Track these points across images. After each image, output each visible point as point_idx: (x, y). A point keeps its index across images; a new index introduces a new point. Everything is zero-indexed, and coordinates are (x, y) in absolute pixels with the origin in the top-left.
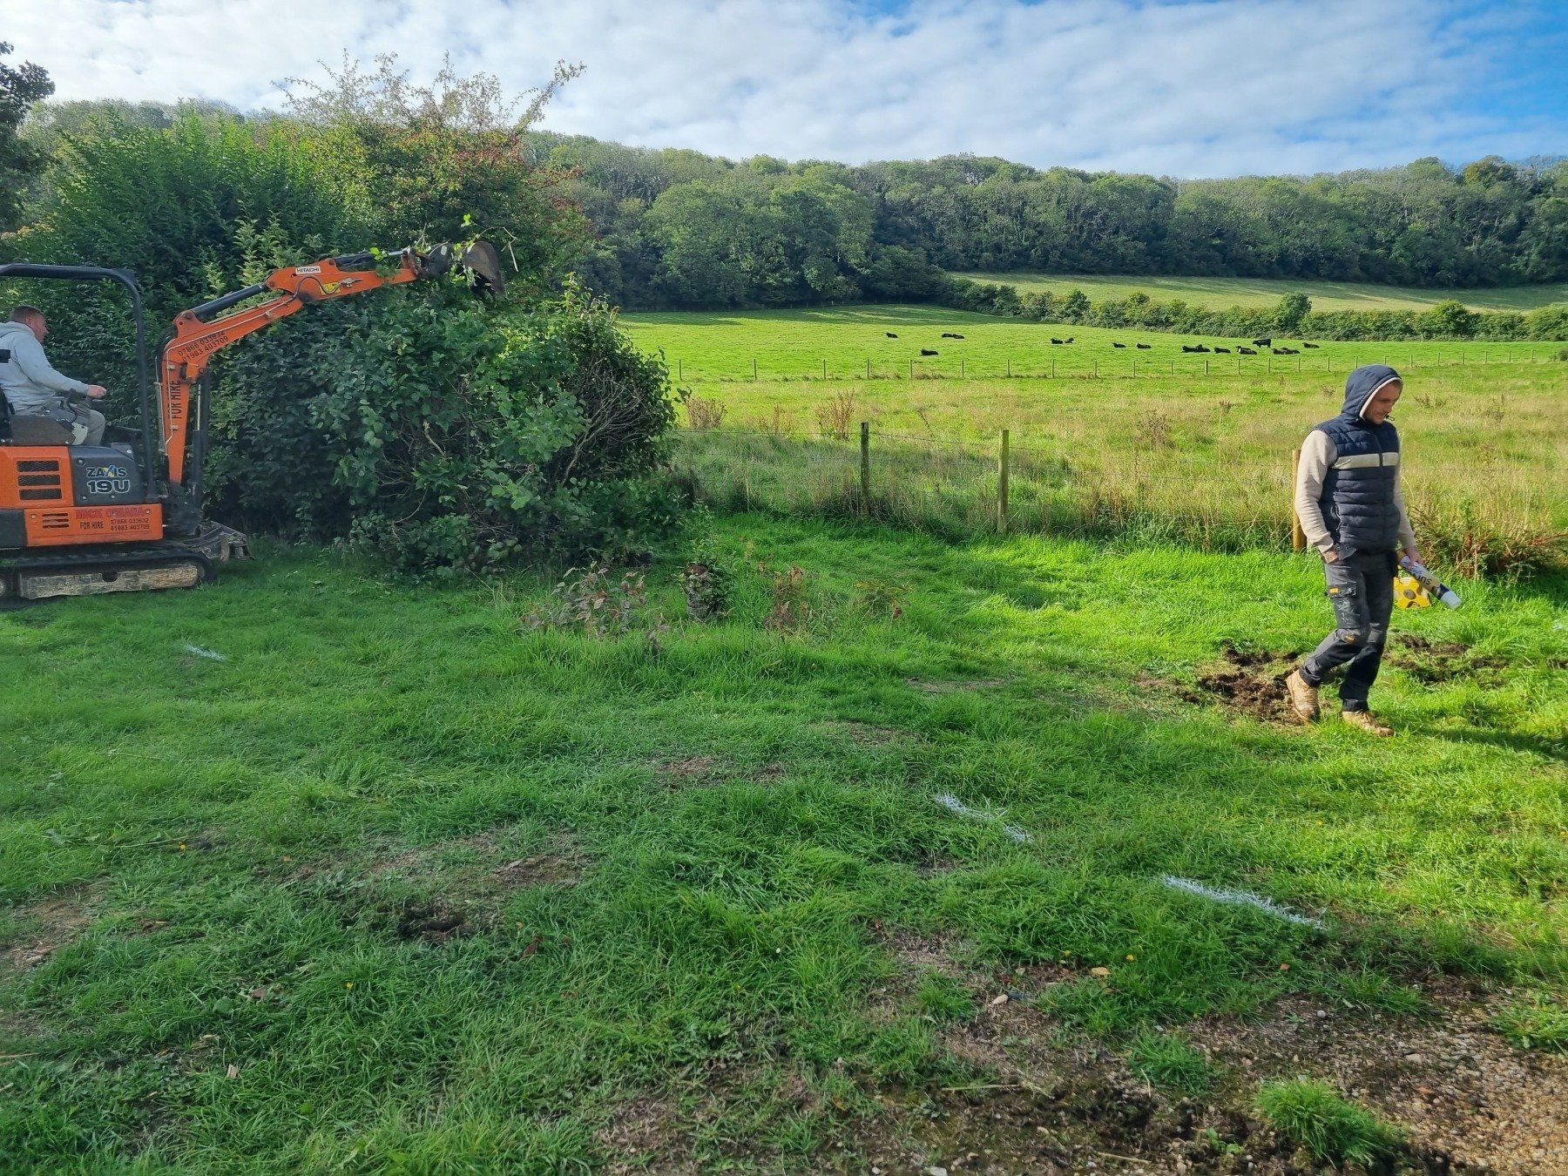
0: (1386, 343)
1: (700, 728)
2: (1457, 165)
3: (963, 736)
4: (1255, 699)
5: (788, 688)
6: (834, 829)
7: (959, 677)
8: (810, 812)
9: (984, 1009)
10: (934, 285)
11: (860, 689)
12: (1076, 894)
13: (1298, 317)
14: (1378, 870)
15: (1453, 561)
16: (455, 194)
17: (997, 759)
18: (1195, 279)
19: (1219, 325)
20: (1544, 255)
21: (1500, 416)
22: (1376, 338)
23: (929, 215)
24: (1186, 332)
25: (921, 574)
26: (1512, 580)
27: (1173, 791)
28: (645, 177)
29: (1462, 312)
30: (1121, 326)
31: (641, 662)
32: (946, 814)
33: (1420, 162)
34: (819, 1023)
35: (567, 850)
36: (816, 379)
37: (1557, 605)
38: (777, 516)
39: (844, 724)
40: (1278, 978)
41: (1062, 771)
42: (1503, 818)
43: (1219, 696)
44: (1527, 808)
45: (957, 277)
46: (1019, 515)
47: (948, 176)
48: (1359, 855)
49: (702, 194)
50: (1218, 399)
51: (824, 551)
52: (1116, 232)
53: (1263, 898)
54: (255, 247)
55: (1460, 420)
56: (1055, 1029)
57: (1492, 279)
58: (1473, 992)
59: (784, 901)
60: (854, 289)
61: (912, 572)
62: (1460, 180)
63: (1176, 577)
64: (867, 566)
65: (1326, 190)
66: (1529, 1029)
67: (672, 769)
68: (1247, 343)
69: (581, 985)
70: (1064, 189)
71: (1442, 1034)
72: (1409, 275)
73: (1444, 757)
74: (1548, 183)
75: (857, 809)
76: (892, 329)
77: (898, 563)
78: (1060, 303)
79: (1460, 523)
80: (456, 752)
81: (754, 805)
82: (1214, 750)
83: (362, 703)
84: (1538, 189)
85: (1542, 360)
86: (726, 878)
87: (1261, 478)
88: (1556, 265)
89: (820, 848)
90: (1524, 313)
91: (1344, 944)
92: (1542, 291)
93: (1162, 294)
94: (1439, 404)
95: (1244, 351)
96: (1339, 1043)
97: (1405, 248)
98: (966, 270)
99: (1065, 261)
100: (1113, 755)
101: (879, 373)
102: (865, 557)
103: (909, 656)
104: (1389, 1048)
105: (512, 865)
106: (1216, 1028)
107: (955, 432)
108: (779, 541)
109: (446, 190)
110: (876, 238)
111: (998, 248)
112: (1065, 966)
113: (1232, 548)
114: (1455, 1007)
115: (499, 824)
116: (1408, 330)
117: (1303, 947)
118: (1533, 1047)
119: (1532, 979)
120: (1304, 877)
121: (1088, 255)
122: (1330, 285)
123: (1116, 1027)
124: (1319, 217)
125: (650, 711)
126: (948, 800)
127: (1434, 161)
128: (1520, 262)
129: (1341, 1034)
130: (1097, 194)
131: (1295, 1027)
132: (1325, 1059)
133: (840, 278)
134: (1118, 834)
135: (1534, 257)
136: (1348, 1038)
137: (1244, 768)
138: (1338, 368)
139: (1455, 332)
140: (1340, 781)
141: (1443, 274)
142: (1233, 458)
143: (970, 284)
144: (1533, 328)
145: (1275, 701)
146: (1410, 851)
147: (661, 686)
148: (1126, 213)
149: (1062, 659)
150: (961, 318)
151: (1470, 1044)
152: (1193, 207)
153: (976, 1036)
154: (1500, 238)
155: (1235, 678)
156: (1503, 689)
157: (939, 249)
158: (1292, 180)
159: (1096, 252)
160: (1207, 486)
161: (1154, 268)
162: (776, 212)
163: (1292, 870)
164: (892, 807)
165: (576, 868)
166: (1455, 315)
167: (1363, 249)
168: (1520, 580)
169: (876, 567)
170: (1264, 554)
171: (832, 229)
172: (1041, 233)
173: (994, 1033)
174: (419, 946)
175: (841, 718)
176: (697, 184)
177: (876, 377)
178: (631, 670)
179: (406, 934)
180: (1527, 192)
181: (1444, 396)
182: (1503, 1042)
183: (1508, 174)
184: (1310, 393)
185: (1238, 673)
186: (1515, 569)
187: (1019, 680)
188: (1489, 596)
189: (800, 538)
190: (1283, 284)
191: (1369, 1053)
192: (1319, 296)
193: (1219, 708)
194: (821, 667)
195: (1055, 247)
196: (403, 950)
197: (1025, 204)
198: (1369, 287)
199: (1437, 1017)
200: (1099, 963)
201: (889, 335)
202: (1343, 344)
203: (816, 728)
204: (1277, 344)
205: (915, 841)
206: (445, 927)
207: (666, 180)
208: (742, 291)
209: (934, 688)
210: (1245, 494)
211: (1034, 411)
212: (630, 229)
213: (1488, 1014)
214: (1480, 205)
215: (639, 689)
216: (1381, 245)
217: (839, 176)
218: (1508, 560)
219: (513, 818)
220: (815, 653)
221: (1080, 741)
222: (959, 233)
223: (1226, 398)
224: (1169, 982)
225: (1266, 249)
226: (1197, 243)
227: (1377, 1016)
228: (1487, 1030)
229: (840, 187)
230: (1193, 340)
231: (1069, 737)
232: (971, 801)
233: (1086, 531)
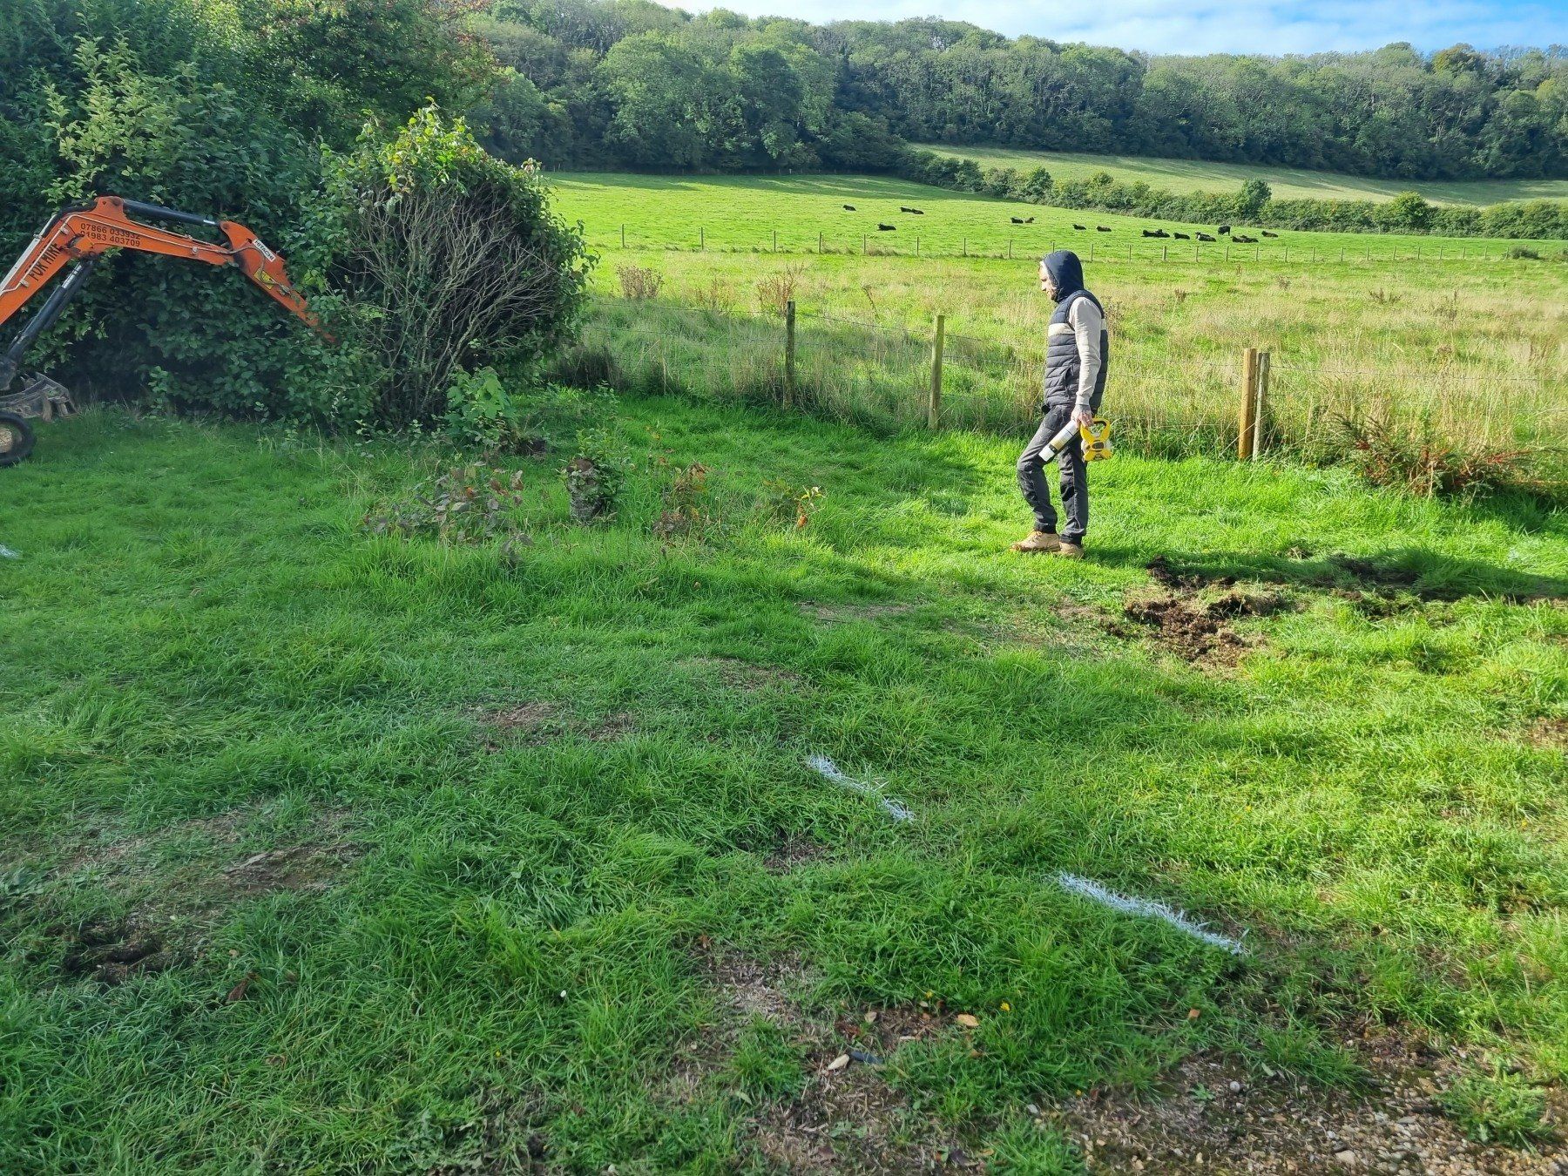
0: (1344, 235)
1: (545, 664)
2: (1426, 54)
3: (850, 679)
4: (1186, 633)
5: (662, 611)
6: (675, 806)
7: (859, 600)
8: (649, 785)
9: (816, 1079)
10: (896, 156)
11: (745, 616)
12: (952, 903)
13: (1258, 205)
14: (1311, 867)
15: (1406, 478)
16: (340, 21)
17: (886, 709)
18: (1160, 161)
19: (1180, 210)
20: (1505, 149)
21: (1453, 314)
22: (1334, 229)
23: (893, 81)
24: (1146, 215)
25: (841, 472)
26: (1468, 500)
27: (1084, 753)
28: (597, 26)
29: (1420, 205)
30: (1082, 207)
31: (495, 576)
32: (816, 783)
33: (1392, 47)
34: (596, 1106)
35: (333, 837)
36: (766, 252)
37: (1512, 529)
38: (695, 401)
39: (717, 661)
40: (1184, 1029)
41: (960, 725)
42: (1453, 796)
43: (1146, 629)
44: (1481, 783)
45: (919, 149)
46: (953, 409)
47: (914, 40)
48: (1289, 848)
49: (660, 47)
50: (1174, 287)
51: (739, 443)
52: (1083, 108)
53: (1176, 910)
54: (98, 70)
55: (1414, 317)
56: (900, 1113)
57: (1452, 172)
58: (1420, 1053)
59: (593, 910)
60: (812, 157)
61: (832, 469)
62: (1429, 68)
63: (1112, 485)
64: (784, 462)
65: (1295, 73)
66: (1488, 1112)
67: (499, 720)
68: (1205, 229)
69: (297, 1045)
70: (1033, 59)
71: (1381, 1116)
72: (1371, 166)
73: (1389, 715)
74: (1516, 75)
75: (708, 777)
76: (850, 201)
77: (819, 459)
78: (1023, 180)
79: (1416, 437)
80: (240, 691)
81: (583, 775)
82: (1135, 699)
83: (153, 621)
84: (1505, 80)
85: (1495, 258)
86: (526, 878)
87: (1210, 374)
88: (1514, 160)
89: (653, 835)
90: (1481, 209)
91: (1267, 976)
92: (1499, 186)
93: (1126, 174)
94: (1394, 300)
95: (1204, 238)
96: (1255, 1133)
97: (1369, 136)
98: (929, 141)
99: (1030, 137)
100: (1020, 706)
101: (832, 248)
102: (784, 451)
103: (808, 573)
104: (1315, 1142)
105: (251, 860)
106: (1104, 1108)
107: (903, 312)
108: (692, 431)
109: (328, 16)
110: (838, 104)
111: (962, 119)
112: (926, 1009)
113: (1174, 453)
114: (1397, 1075)
115: (255, 800)
116: (1366, 222)
117: (1218, 982)
118: (1493, 1139)
119: (1491, 1036)
120: (1226, 876)
121: (1052, 131)
122: (1293, 172)
123: (978, 1109)
124: (1287, 100)
125: (495, 639)
126: (822, 765)
127: (1406, 46)
128: (1479, 157)
129: (1256, 1118)
130: (1064, 66)
131: (1201, 1107)
132: (1235, 1158)
133: (799, 145)
134: (1013, 814)
135: (1494, 151)
136: (1266, 1124)
137: (1166, 724)
138: (1296, 259)
139: (1413, 225)
140: (1273, 744)
141: (1404, 165)
142: (1184, 351)
143: (932, 157)
144: (1488, 224)
145: (1207, 635)
146: (1350, 842)
147: (513, 607)
148: (1093, 89)
149: (980, 579)
150: (920, 192)
151: (1414, 1133)
152: (1162, 84)
153: (799, 1122)
154: (1464, 130)
155: (1166, 606)
156: (1454, 627)
157: (902, 118)
158: (1261, 60)
159: (1062, 128)
160: (1153, 383)
161: (1119, 147)
162: (736, 73)
163: (1211, 865)
164: (751, 775)
165: (335, 864)
166: (1413, 208)
167: (1328, 136)
168: (1476, 500)
169: (792, 463)
170: (1206, 462)
171: (795, 93)
172: (1006, 105)
173: (823, 1117)
174: (86, 989)
175: (715, 654)
176: (652, 36)
177: (828, 252)
178: (482, 586)
179: (73, 969)
180: (1492, 83)
181: (1398, 291)
182: (1455, 1130)
183: (1477, 65)
184: (1266, 284)
185: (1169, 600)
186: (1472, 489)
187: (929, 605)
188: (1441, 517)
189: (716, 427)
190: (1245, 170)
191: (1290, 1149)
192: (1282, 182)
193: (1147, 644)
194: (703, 585)
195: (1021, 121)
196: (61, 995)
197: (991, 73)
198: (1332, 176)
199: (1375, 1088)
200: (967, 1008)
201: (847, 207)
202: (1302, 234)
203: (680, 666)
204: (1237, 231)
205: (774, 821)
206: (131, 958)
207: (619, 30)
208: (698, 156)
209: (831, 614)
210: (1193, 392)
211: (988, 293)
212: (581, 81)
213: (1438, 1087)
214: (1446, 94)
215: (488, 609)
216: (1346, 132)
217: (800, 33)
218: (1465, 479)
219: (274, 790)
220: (703, 569)
221: (986, 687)
222: (923, 102)
223: (1182, 287)
224: (1050, 1040)
225: (1232, 131)
226: (1163, 123)
227: (1304, 1088)
228: (1436, 1112)
229: (802, 47)
230: (1154, 225)
231: (974, 682)
232: (849, 764)
233: (1022, 430)
